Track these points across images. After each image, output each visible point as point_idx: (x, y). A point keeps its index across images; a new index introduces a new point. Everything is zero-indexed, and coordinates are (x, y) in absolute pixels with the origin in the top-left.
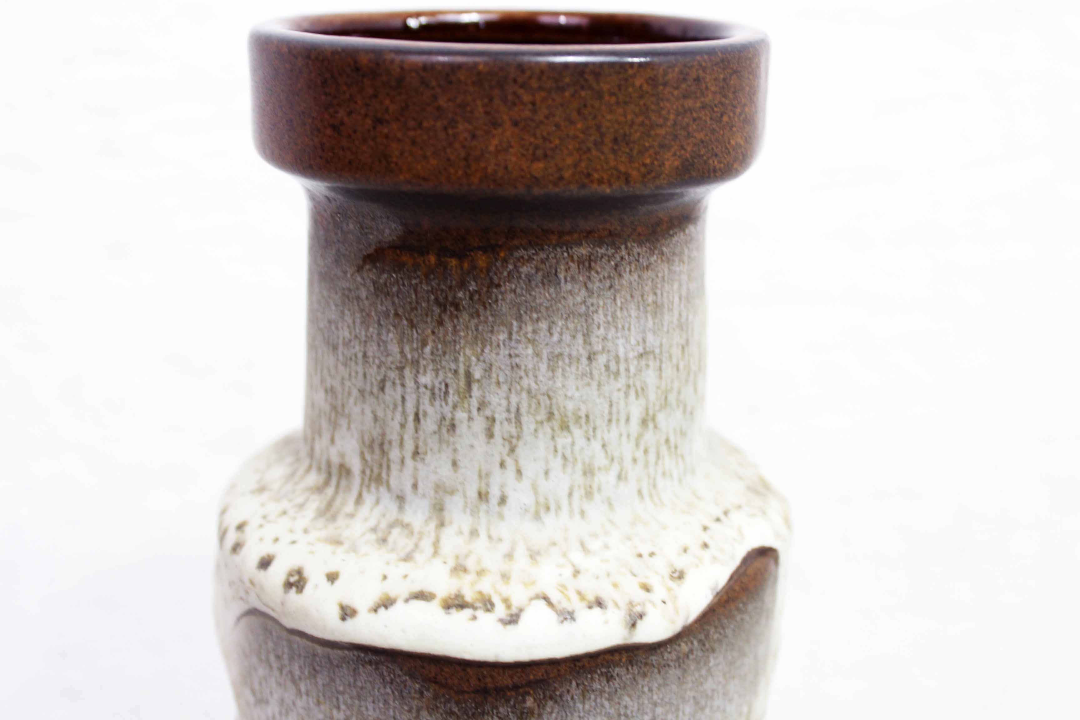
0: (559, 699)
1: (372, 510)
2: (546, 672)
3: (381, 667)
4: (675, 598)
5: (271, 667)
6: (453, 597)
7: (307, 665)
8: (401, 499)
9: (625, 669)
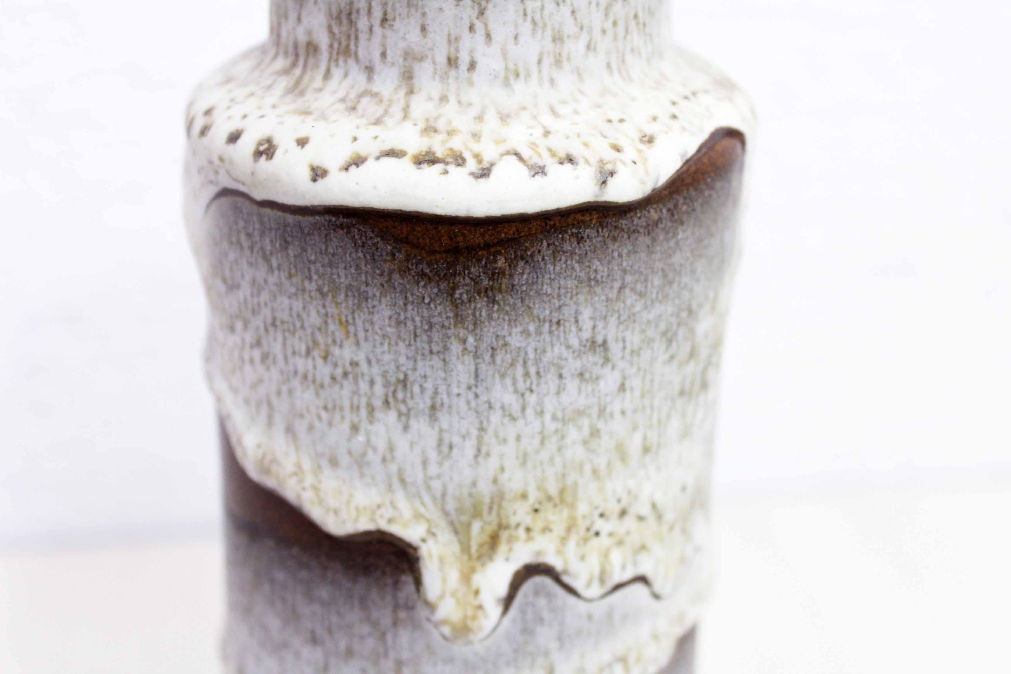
0: (530, 260)
1: (340, 83)
2: (517, 230)
3: (352, 230)
4: (645, 159)
5: (242, 248)
6: (423, 153)
7: (278, 237)
8: (369, 70)
9: (595, 231)
